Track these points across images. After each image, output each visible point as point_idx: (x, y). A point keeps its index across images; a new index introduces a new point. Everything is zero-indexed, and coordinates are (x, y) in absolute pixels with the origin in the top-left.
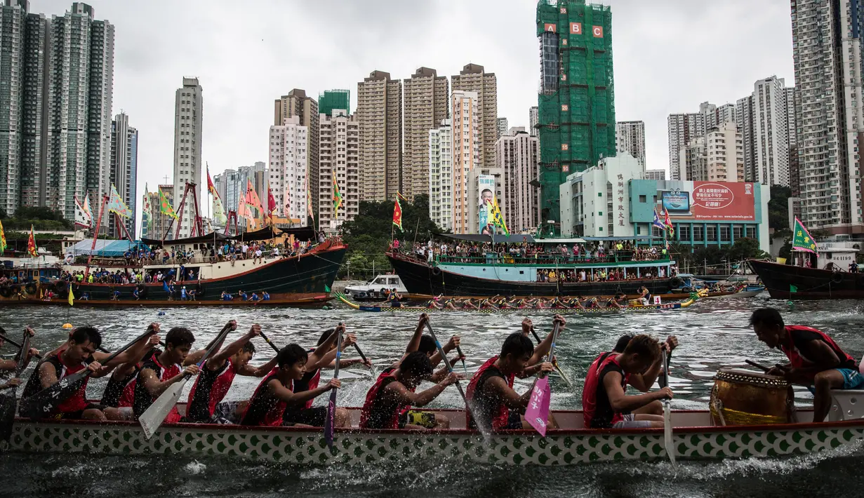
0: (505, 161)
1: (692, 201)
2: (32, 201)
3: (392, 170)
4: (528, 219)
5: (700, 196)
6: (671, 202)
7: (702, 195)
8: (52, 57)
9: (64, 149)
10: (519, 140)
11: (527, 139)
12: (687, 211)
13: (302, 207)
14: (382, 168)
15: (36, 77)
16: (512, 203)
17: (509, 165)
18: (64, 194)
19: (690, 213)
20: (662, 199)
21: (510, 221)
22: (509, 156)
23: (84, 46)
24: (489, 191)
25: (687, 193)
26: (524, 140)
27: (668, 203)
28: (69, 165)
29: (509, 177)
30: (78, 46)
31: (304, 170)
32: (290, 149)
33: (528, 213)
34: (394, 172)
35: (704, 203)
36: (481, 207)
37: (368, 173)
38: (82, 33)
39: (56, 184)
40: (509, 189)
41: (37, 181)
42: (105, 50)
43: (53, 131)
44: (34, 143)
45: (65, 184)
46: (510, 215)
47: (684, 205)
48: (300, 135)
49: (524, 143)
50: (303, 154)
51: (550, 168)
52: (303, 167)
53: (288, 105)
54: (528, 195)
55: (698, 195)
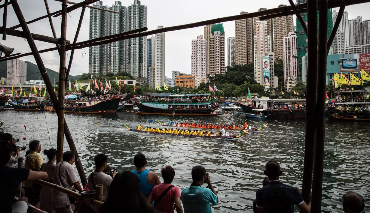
0: (286, 47)
1: (358, 63)
2: (123, 70)
3: (249, 52)
4: (296, 71)
5: (363, 61)
6: (347, 64)
7: (364, 60)
8: (128, 20)
9: (132, 52)
10: (291, 38)
11: (295, 37)
12: (355, 67)
13: (204, 70)
14: (245, 51)
15: (124, 28)
16: (289, 64)
17: (287, 49)
18: (132, 67)
19: (358, 69)
20: (342, 62)
21: (288, 73)
22: (287, 45)
23: (137, 15)
24: (267, 62)
25: (356, 60)
26: (293, 38)
27: (345, 64)
28: (133, 57)
29: (288, 54)
30: (135, 15)
31: (204, 56)
32: (199, 48)
33: (295, 69)
34: (250, 52)
35: (365, 64)
36: (264, 69)
37: (240, 53)
38: (136, 11)
39: (130, 63)
40: (288, 59)
41: (124, 63)
42: (144, 16)
43: (129, 45)
44: (123, 50)
45: (132, 63)
46: (288, 70)
47: (354, 65)
48: (203, 42)
49: (294, 39)
50: (204, 50)
51: (301, 50)
52: (204, 55)
53: (209, 28)
54: (295, 61)
55: (362, 60)
